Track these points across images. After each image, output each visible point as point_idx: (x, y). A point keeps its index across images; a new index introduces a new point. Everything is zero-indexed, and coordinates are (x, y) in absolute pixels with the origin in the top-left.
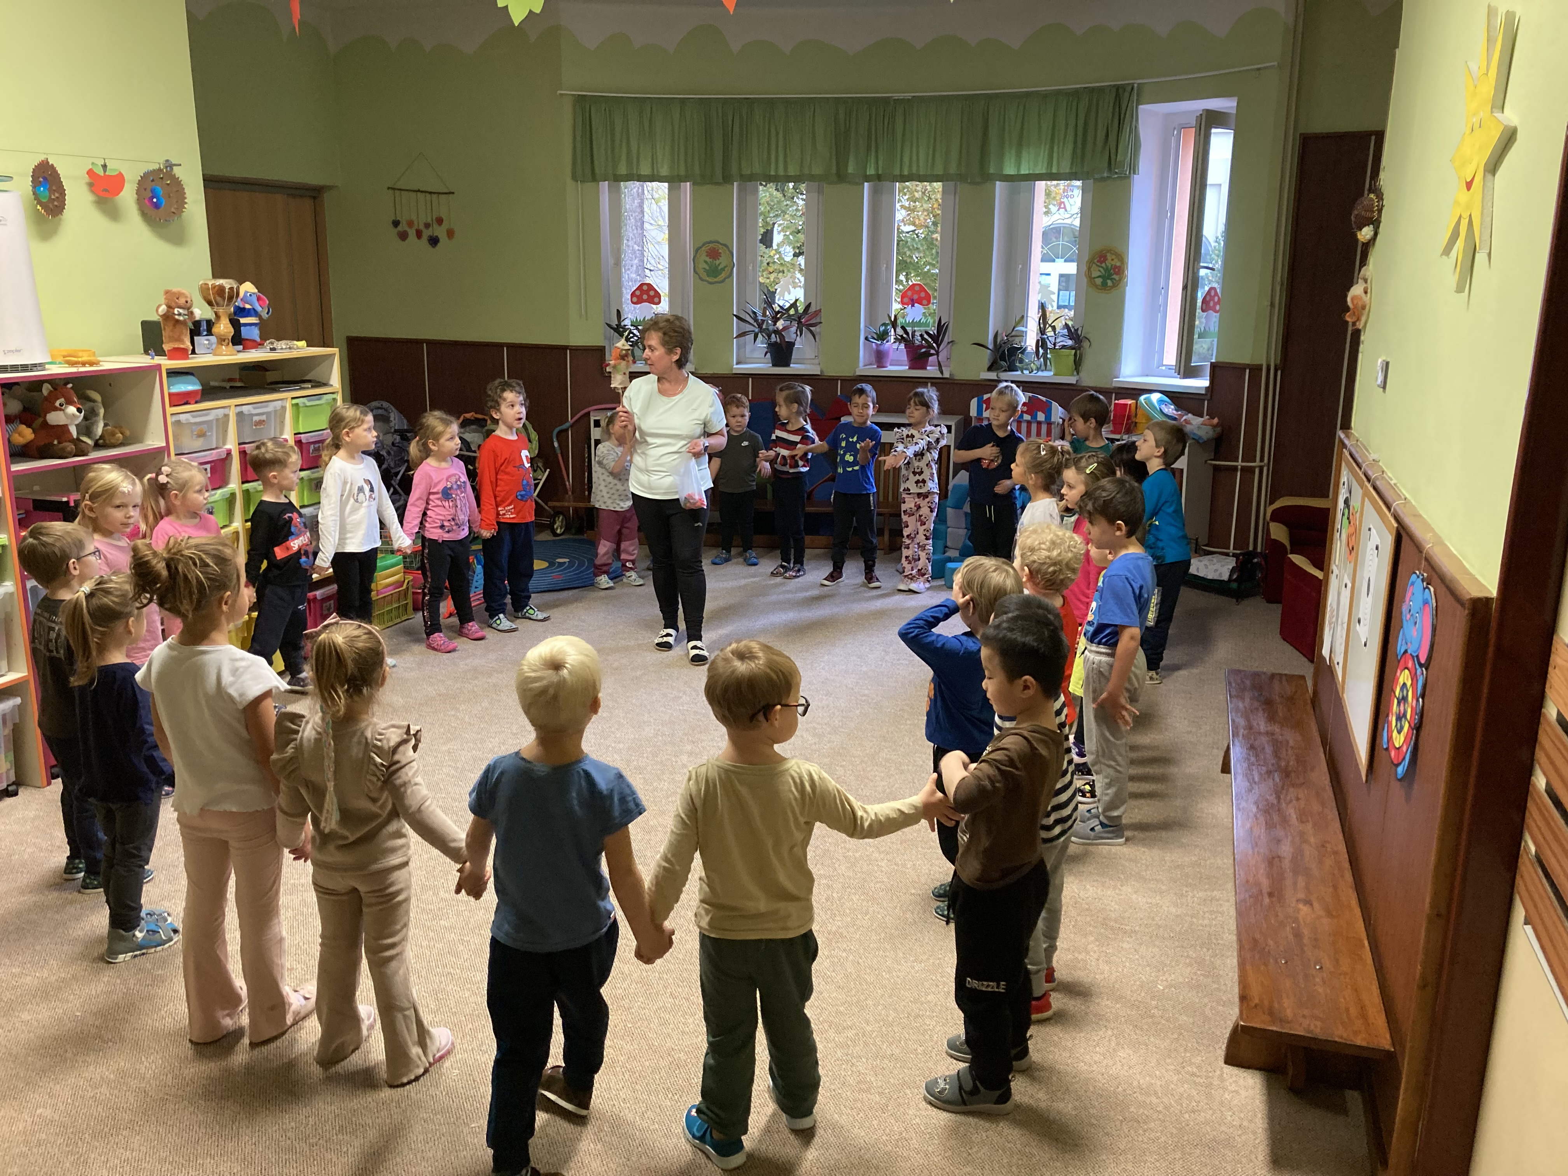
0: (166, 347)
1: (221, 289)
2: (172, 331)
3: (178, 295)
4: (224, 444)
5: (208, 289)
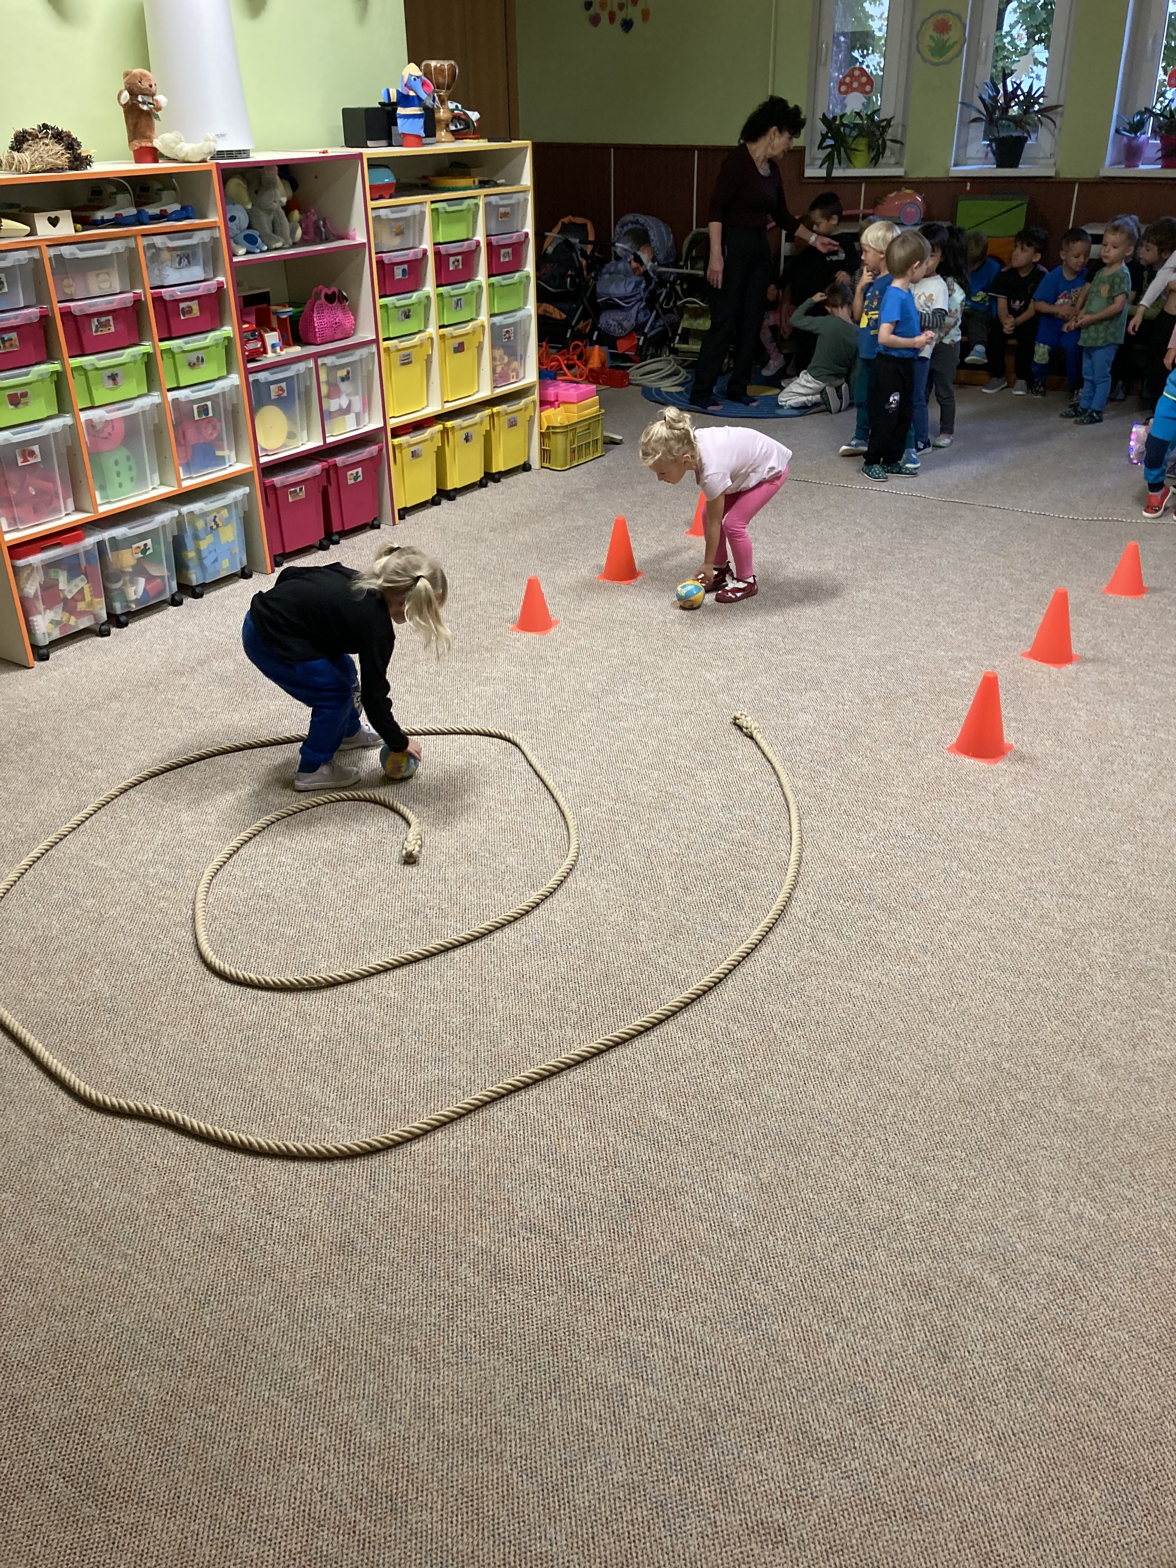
4: (420, 244)
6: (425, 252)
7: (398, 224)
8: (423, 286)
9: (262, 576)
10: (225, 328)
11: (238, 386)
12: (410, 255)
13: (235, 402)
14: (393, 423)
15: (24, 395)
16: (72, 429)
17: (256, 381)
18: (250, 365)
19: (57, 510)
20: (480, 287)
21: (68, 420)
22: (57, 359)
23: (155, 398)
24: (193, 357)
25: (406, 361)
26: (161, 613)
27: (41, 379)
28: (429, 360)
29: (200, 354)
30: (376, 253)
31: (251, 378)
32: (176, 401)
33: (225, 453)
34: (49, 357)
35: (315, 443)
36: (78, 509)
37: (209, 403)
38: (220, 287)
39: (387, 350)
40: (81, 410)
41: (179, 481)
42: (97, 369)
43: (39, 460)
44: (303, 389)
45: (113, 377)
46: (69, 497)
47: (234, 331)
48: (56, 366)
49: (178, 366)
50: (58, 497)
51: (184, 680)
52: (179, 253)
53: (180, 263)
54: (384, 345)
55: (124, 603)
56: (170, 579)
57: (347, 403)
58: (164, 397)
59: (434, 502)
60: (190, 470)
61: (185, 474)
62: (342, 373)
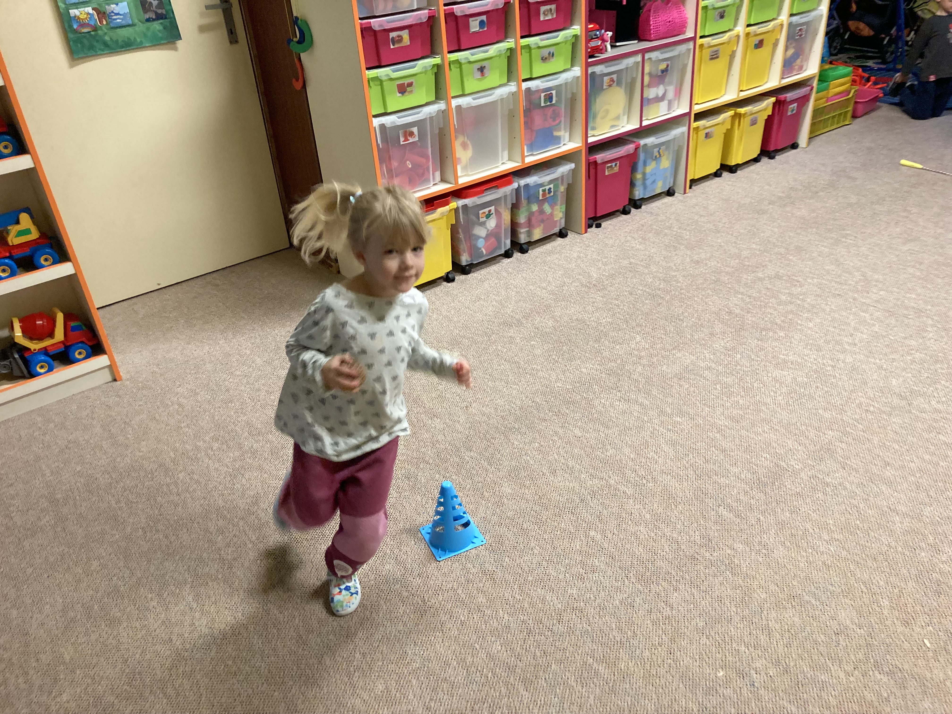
9: (576, 236)
10: (574, 27)
11: (578, 77)
13: (575, 91)
14: (697, 109)
15: (410, 85)
16: (445, 114)
17: (593, 74)
18: (590, 60)
19: (427, 181)
21: (441, 106)
22: (437, 54)
23: (512, 87)
24: (545, 52)
25: (714, 56)
26: (497, 265)
27: (425, 72)
28: (732, 56)
29: (551, 49)
31: (590, 70)
32: (528, 90)
33: (561, 133)
34: (432, 53)
35: (633, 125)
36: (443, 180)
37: (554, 92)
39: (702, 46)
40: (453, 97)
41: (523, 157)
42: (470, 62)
43: (416, 139)
44: (629, 81)
45: (481, 70)
46: (437, 170)
47: (581, 29)
48: (436, 60)
49: (533, 59)
50: (428, 171)
51: (511, 332)
54: (700, 41)
55: (471, 255)
56: (506, 238)
57: (664, 91)
58: (519, 86)
59: (717, 174)
60: (532, 147)
61: (528, 151)
62: (663, 66)
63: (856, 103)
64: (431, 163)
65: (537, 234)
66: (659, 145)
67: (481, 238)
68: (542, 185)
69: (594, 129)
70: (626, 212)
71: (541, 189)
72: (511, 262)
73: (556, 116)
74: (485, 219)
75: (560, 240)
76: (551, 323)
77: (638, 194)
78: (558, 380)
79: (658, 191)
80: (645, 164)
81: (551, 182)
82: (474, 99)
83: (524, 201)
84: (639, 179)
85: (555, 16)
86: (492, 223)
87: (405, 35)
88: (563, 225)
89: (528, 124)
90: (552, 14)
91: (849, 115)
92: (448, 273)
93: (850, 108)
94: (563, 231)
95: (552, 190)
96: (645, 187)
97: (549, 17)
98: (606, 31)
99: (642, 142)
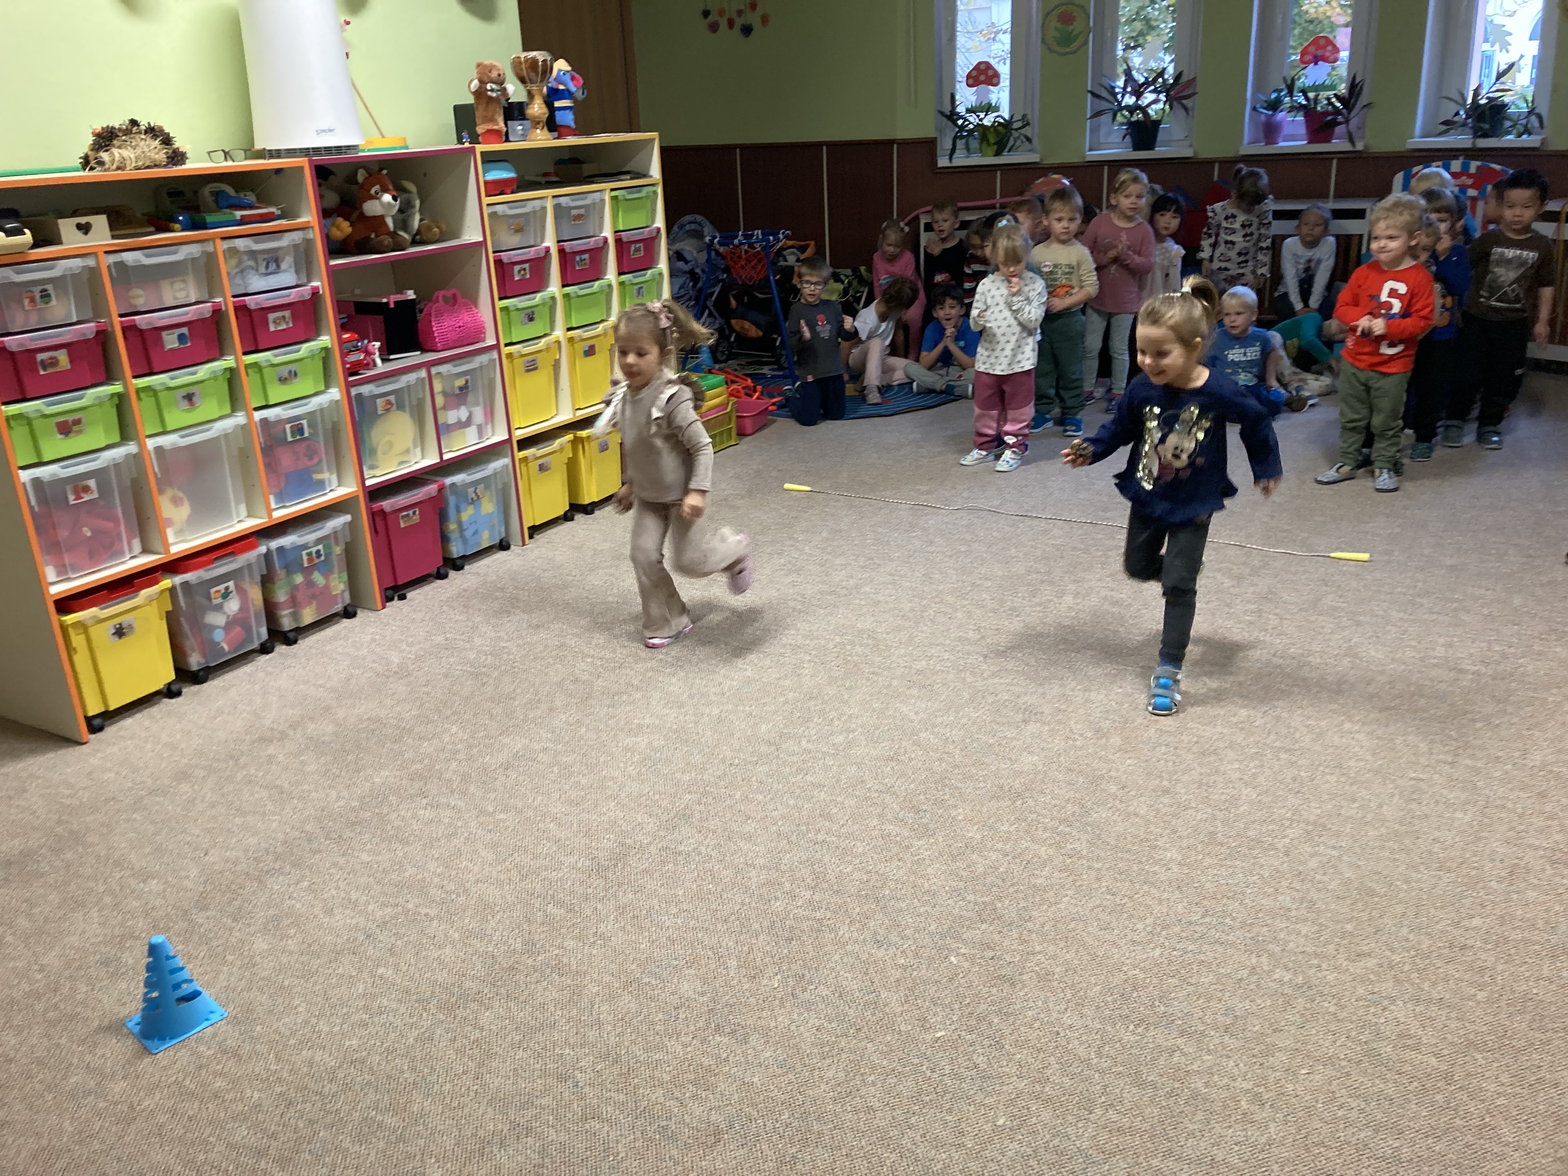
0: (480, 129)
1: (534, 61)
2: (485, 110)
3: (491, 68)
4: (542, 241)
5: (520, 63)
6: (548, 250)
7: (517, 220)
8: (547, 286)
9: (371, 615)
10: (322, 338)
11: (338, 401)
12: (531, 253)
13: (336, 420)
14: (519, 434)
15: (77, 422)
16: (137, 459)
17: (359, 395)
18: (351, 379)
19: (121, 553)
20: (610, 286)
21: (131, 448)
22: (118, 380)
23: (240, 419)
24: (284, 371)
25: (532, 367)
26: (250, 665)
27: (99, 402)
28: (556, 365)
29: (292, 367)
30: (494, 252)
31: (354, 391)
32: (264, 421)
33: (325, 476)
34: (109, 378)
35: (431, 460)
36: (146, 551)
37: (304, 422)
38: (315, 292)
39: (510, 356)
40: (148, 436)
41: (270, 511)
42: (169, 389)
43: (95, 495)
44: (415, 402)
45: (189, 398)
46: (135, 537)
47: (332, 340)
48: (117, 388)
49: (267, 382)
50: (120, 539)
51: (271, 750)
52: (266, 256)
53: (267, 267)
54: (506, 350)
55: (204, 655)
56: (259, 625)
57: (467, 414)
58: (250, 417)
59: (567, 517)
60: (283, 498)
61: (277, 502)
62: (460, 382)
63: (738, 417)
64: (123, 528)
65: (308, 616)
66: (475, 483)
67: (219, 627)
68: (305, 547)
69: (372, 467)
70: (442, 576)
71: (304, 553)
72: (271, 659)
73: (312, 453)
74: (220, 600)
75: (346, 622)
76: (330, 729)
77: (456, 550)
78: (338, 798)
79: (485, 545)
80: (458, 510)
81: (318, 541)
82: (182, 437)
83: (280, 573)
84: (453, 531)
85: (291, 325)
86: (233, 606)
87: (63, 357)
88: (347, 600)
89: (271, 466)
90: (287, 323)
91: (734, 432)
92: (170, 684)
93: (733, 425)
94: (350, 609)
95: (322, 552)
96: (465, 541)
97: (284, 327)
98: (369, 342)
99: (448, 481)
